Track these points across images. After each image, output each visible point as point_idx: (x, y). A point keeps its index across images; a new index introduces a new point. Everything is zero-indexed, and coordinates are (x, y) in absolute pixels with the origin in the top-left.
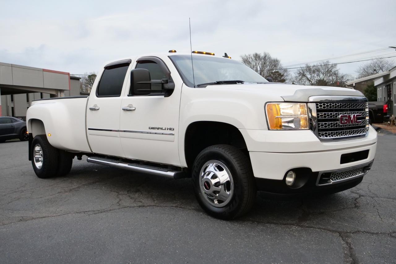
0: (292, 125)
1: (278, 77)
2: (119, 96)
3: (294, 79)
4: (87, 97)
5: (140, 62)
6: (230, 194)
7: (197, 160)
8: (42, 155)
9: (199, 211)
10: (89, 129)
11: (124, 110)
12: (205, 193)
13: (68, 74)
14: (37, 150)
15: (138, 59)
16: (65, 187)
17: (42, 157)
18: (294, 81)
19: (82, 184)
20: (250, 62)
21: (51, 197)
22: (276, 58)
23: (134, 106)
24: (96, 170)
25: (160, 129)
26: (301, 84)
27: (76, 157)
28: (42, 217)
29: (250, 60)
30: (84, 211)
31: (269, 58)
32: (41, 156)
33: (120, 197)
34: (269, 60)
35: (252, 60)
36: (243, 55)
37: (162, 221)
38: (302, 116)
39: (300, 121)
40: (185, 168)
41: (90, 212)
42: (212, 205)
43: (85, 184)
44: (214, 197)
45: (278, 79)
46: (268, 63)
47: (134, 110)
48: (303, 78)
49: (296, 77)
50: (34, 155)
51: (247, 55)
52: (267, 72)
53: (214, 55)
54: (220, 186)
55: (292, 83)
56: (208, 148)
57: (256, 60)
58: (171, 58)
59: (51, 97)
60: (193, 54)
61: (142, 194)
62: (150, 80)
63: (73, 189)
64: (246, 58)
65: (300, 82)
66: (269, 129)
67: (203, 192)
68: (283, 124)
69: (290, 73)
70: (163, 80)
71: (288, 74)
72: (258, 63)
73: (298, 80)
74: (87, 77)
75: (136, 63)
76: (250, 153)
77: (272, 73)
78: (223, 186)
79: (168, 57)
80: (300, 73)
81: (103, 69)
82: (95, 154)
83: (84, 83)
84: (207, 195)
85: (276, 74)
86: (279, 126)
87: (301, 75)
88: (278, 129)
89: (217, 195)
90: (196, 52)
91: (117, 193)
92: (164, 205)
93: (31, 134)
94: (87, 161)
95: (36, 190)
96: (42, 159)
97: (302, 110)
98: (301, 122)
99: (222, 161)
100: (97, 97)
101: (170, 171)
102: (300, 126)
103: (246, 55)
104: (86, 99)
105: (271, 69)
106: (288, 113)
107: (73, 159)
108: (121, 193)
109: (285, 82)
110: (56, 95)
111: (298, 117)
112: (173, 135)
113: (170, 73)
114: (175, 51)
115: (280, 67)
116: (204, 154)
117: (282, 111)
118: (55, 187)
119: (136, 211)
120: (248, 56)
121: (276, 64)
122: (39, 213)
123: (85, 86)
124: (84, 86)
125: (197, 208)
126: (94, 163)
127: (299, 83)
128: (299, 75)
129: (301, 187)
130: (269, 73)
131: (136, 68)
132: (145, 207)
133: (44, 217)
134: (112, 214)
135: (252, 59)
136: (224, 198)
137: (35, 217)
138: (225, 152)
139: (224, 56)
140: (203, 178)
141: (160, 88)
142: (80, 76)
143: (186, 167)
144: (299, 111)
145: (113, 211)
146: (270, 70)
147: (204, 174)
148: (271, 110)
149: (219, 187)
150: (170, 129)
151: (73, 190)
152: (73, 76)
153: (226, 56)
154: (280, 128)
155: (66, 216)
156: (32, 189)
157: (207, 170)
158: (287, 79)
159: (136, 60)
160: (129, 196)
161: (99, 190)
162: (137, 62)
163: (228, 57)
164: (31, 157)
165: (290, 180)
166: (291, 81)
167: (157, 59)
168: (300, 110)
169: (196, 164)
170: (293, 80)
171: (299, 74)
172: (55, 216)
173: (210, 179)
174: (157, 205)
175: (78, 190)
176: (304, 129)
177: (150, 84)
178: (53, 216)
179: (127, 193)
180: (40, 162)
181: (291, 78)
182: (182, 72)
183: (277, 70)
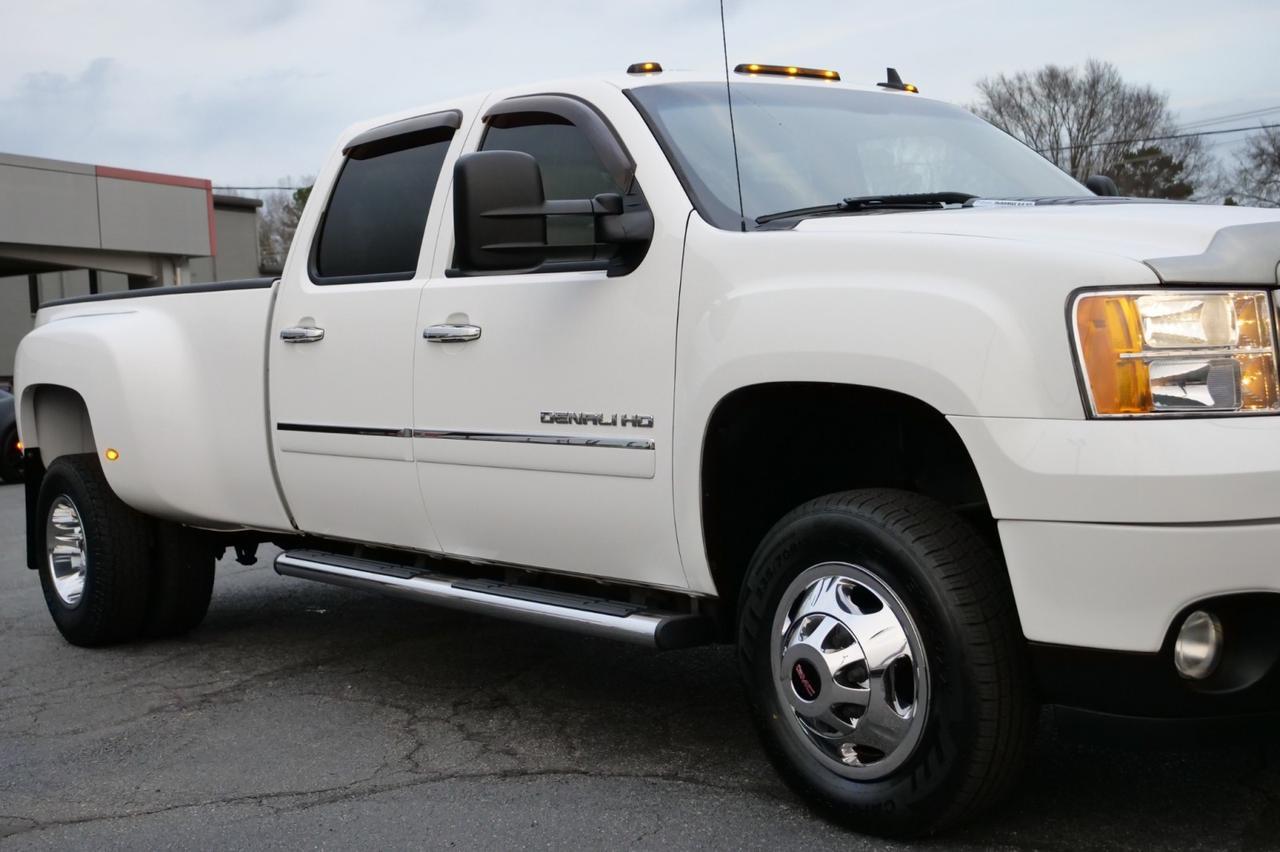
0: (1201, 395)
1: (1157, 173)
2: (410, 277)
3: (1234, 181)
4: (268, 285)
5: (500, 121)
6: (912, 719)
7: (759, 563)
8: (81, 546)
9: (774, 797)
10: (281, 427)
11: (429, 337)
12: (798, 714)
13: (206, 185)
14: (62, 524)
15: (492, 109)
16: (181, 684)
17: (83, 554)
18: (1232, 192)
19: (255, 673)
20: (1022, 110)
21: (120, 729)
22: (1145, 90)
23: (476, 320)
24: (322, 612)
25: (590, 423)
26: (1269, 204)
27: (231, 553)
28: (75, 818)
29: (1026, 101)
30: (259, 792)
31: (1115, 88)
32: (78, 550)
33: (421, 728)
34: (1114, 97)
35: (1035, 99)
36: (992, 77)
37: (601, 840)
38: (1248, 348)
39: (1238, 376)
40: (705, 600)
41: (282, 799)
42: (831, 771)
43: (269, 670)
44: (839, 734)
45: (1157, 184)
46: (1108, 112)
47: (476, 338)
48: (1275, 177)
49: (1241, 172)
50: (49, 546)
51: (1010, 76)
52: (1106, 155)
53: (836, 78)
54: (866, 683)
55: (1223, 200)
56: (810, 506)
57: (1051, 97)
58: (636, 95)
59: (131, 288)
60: (737, 79)
61: (517, 716)
62: (542, 199)
63: (215, 694)
64: (1004, 90)
65: (1264, 196)
66: (1089, 416)
67: (790, 710)
68: (1156, 390)
69: (1211, 153)
70: (598, 200)
71: (1205, 159)
72: (1059, 115)
73: (1254, 184)
74: (291, 198)
75: (480, 127)
76: (1001, 526)
77: (1128, 156)
78: (879, 682)
79: (626, 93)
80: (1262, 152)
81: (340, 159)
82: (309, 536)
83: (277, 224)
84: (808, 721)
85: (1145, 163)
86: (1136, 399)
87: (1264, 162)
88: (1135, 415)
89: (855, 722)
90: (754, 68)
91: (408, 711)
92: (616, 769)
93: (35, 453)
94: (275, 568)
95: (53, 697)
96: (84, 563)
97: (1250, 322)
98: (1246, 381)
99: (876, 566)
100: (315, 281)
101: (637, 612)
102: (1238, 400)
103: (1003, 80)
104: (268, 292)
105: (1123, 138)
106: (1179, 339)
107: (218, 563)
108: (424, 712)
109: (1191, 197)
110: (156, 277)
111: (1228, 356)
112: (648, 448)
113: (633, 166)
114: (657, 69)
115: (1163, 129)
116: (792, 535)
117: (1150, 329)
118: (141, 685)
119: (485, 795)
120: (1016, 82)
121: (1147, 115)
122: (61, 800)
123: (282, 236)
124: (278, 238)
125: (768, 783)
126: (309, 578)
127: (1259, 199)
128: (1259, 160)
129: (1246, 685)
130: (1115, 159)
131: (481, 147)
132: (527, 778)
133: (84, 821)
134: (378, 809)
135: (1032, 94)
136: (887, 737)
137: (42, 819)
138: (889, 526)
139: (885, 80)
140: (787, 644)
141: (586, 236)
142: (262, 195)
143: (712, 596)
144: (1234, 327)
145: (384, 794)
146: (1118, 143)
147: (793, 627)
148: (1100, 323)
149: (860, 687)
150: (637, 423)
151: (214, 699)
152: (231, 194)
153: (893, 80)
154: (1144, 410)
155: (176, 814)
156: (38, 695)
157: (808, 607)
158: (1199, 184)
159: (483, 112)
160: (461, 727)
161: (327, 698)
162: (484, 120)
163: (904, 88)
164: (37, 555)
165: (1194, 651)
166: (1217, 191)
167: (578, 108)
168: (1240, 323)
169: (752, 580)
170: (1228, 187)
171: (1255, 157)
172: (129, 815)
173: (818, 647)
174: (583, 769)
175: (237, 701)
176: (1260, 411)
177: (543, 217)
178: (121, 817)
179: (450, 712)
180: (77, 575)
181: (1218, 180)
182: (683, 157)
183: (1149, 144)
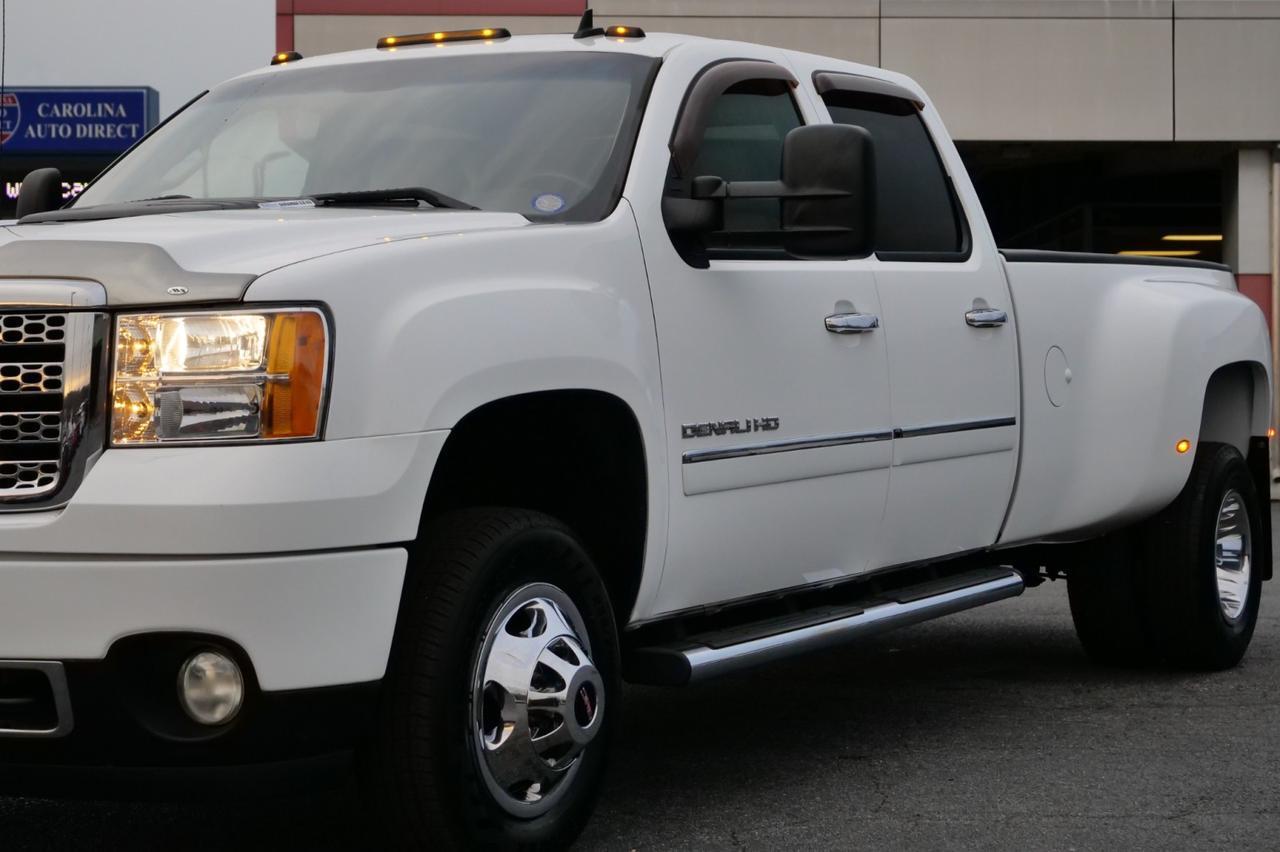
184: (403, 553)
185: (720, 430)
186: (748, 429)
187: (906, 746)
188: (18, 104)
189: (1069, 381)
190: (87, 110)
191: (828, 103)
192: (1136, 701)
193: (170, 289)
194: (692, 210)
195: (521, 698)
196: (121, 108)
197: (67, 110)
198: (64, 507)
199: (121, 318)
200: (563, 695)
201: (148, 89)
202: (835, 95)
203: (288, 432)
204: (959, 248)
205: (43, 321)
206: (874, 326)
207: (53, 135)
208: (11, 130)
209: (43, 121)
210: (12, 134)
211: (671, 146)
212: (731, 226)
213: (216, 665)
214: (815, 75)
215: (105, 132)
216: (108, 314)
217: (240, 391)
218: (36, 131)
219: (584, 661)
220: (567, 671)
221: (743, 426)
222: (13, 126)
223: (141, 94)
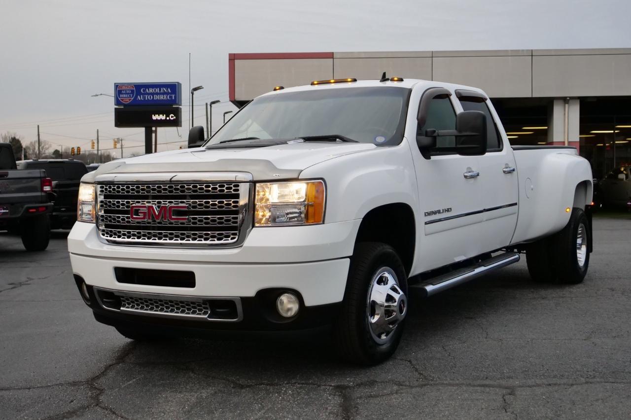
184: (348, 260)
185: (434, 213)
186: (443, 212)
187: (485, 313)
188: (134, 89)
189: (532, 189)
190: (158, 90)
191: (460, 100)
192: (554, 296)
193: (274, 175)
194: (427, 140)
195: (381, 306)
196: (169, 89)
197: (151, 90)
198: (242, 246)
199: (258, 185)
200: (395, 304)
201: (178, 83)
202: (463, 98)
203: (313, 221)
204: (499, 147)
205: (232, 186)
206: (478, 175)
207: (146, 99)
208: (132, 97)
209: (143, 94)
210: (133, 98)
211: (418, 119)
212: (439, 145)
213: (288, 297)
214: (456, 91)
215: (164, 98)
216: (254, 183)
217: (295, 208)
218: (140, 97)
219: (401, 293)
220: (396, 296)
221: (441, 211)
222: (133, 96)
223: (176, 85)
